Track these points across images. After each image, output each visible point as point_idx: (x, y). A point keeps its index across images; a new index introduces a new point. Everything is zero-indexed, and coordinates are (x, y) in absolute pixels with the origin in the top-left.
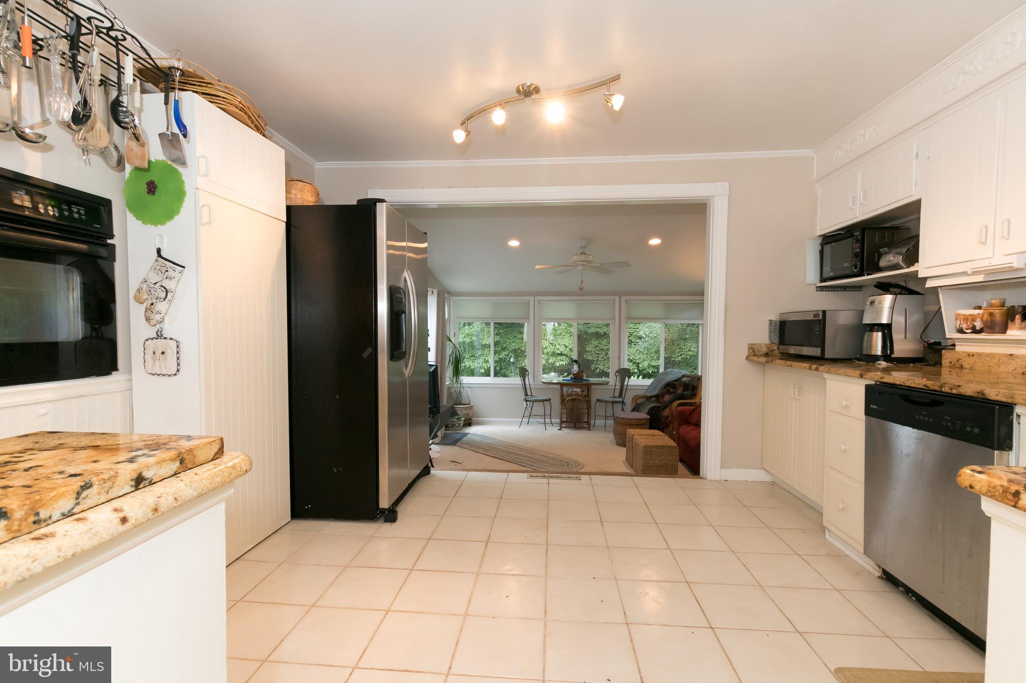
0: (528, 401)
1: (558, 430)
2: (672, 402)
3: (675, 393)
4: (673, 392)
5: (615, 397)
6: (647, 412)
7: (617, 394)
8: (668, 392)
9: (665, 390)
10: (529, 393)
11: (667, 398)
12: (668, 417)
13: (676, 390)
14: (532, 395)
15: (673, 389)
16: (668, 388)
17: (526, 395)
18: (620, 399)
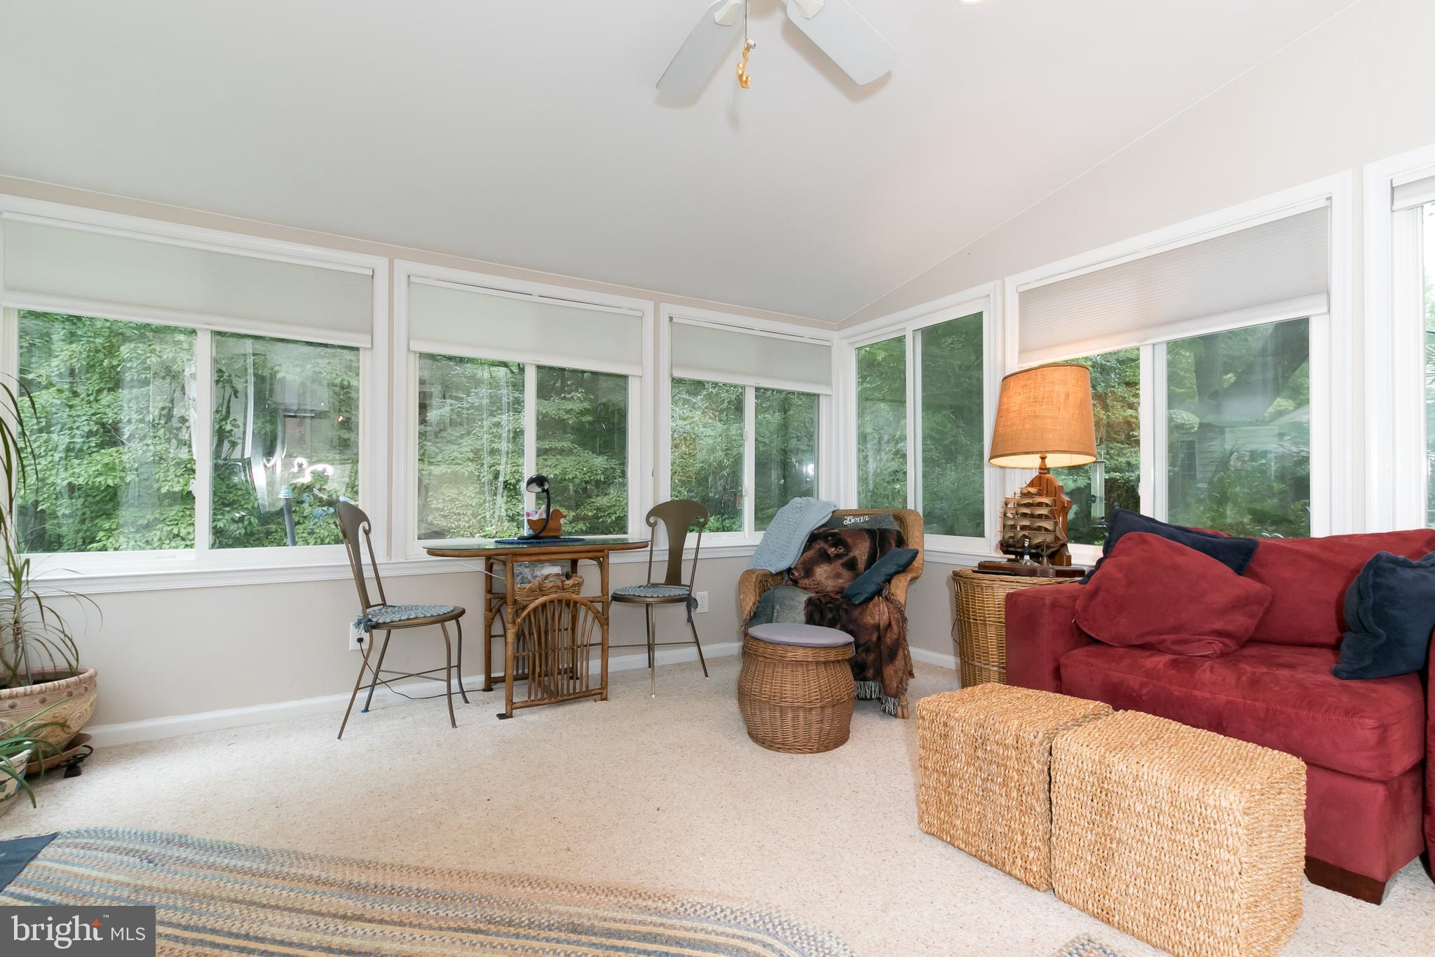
0: (377, 626)
1: (501, 716)
2: (889, 581)
3: (846, 558)
4: (838, 556)
5: (655, 585)
6: (802, 617)
7: (660, 575)
8: (825, 558)
9: (810, 553)
10: (374, 598)
11: (822, 573)
12: (890, 625)
13: (848, 549)
14: (384, 604)
15: (835, 545)
16: (820, 544)
17: (366, 604)
18: (675, 591)
